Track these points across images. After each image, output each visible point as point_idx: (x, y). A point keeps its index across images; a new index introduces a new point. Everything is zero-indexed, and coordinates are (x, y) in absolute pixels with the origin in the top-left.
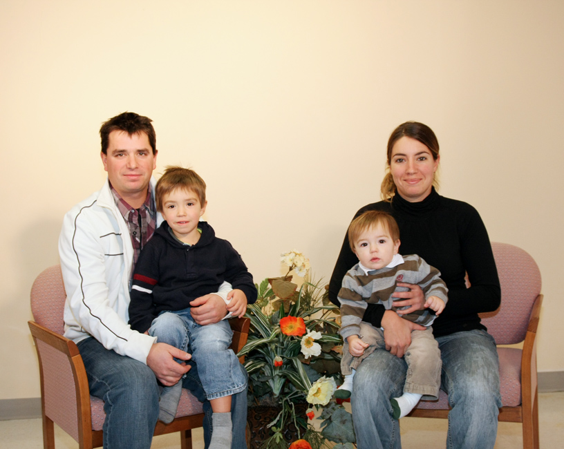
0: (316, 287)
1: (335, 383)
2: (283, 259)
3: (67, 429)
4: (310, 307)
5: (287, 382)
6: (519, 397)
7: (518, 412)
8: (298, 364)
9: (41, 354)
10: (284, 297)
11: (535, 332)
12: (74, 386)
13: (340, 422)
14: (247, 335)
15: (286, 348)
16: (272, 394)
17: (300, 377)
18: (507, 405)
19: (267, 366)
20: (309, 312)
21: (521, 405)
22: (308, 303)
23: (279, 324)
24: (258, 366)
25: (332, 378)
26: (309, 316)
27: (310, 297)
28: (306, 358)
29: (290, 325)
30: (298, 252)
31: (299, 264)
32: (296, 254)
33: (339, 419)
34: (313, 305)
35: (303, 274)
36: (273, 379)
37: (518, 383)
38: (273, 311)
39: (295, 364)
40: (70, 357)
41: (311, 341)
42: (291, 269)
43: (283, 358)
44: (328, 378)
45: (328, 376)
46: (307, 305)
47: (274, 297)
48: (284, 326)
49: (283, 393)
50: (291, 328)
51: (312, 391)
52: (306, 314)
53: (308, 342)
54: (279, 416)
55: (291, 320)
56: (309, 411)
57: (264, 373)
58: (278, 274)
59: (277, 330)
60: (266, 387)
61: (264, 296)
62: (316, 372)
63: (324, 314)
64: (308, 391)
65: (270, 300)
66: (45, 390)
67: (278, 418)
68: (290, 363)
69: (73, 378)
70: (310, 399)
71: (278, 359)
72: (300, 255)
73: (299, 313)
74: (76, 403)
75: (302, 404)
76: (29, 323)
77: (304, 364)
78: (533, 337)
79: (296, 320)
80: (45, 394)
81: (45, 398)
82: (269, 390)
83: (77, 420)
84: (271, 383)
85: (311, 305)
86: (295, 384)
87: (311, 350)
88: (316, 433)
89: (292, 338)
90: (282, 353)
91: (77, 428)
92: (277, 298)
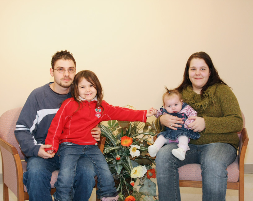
1: (146, 168)
3: (12, 191)
4: (136, 132)
5: (124, 169)
6: (238, 177)
7: (237, 185)
8: (128, 159)
9: (2, 153)
10: (124, 127)
11: (247, 146)
12: (16, 169)
13: (148, 186)
14: (104, 145)
15: (123, 152)
16: (116, 173)
17: (128, 164)
18: (232, 181)
19: (114, 160)
21: (239, 181)
22: (135, 130)
23: (120, 139)
24: (110, 160)
25: (145, 166)
26: (136, 136)
27: (136, 127)
28: (132, 157)
29: (125, 140)
30: (131, 106)
33: (147, 185)
34: (138, 131)
36: (117, 166)
37: (238, 171)
38: (118, 133)
40: (13, 155)
41: (135, 149)
43: (121, 156)
44: (143, 166)
46: (134, 131)
47: (119, 127)
48: (123, 141)
49: (121, 173)
50: (126, 142)
51: (133, 171)
52: (134, 136)
53: (134, 150)
54: (119, 186)
55: (127, 138)
56: (132, 182)
57: (112, 163)
59: (119, 142)
60: (114, 170)
61: (114, 126)
62: (138, 164)
63: (143, 136)
64: (130, 172)
65: (117, 128)
66: (4, 171)
68: (125, 159)
69: (15, 165)
70: (132, 176)
71: (118, 156)
73: (130, 134)
74: (16, 178)
75: (129, 179)
77: (132, 159)
78: (246, 148)
79: (129, 139)
80: (4, 173)
81: (4, 174)
82: (115, 171)
83: (17, 186)
84: (116, 168)
85: (137, 131)
86: (126, 169)
87: (135, 153)
88: (138, 192)
89: (126, 147)
90: (122, 154)
91: (17, 190)
92: (120, 127)
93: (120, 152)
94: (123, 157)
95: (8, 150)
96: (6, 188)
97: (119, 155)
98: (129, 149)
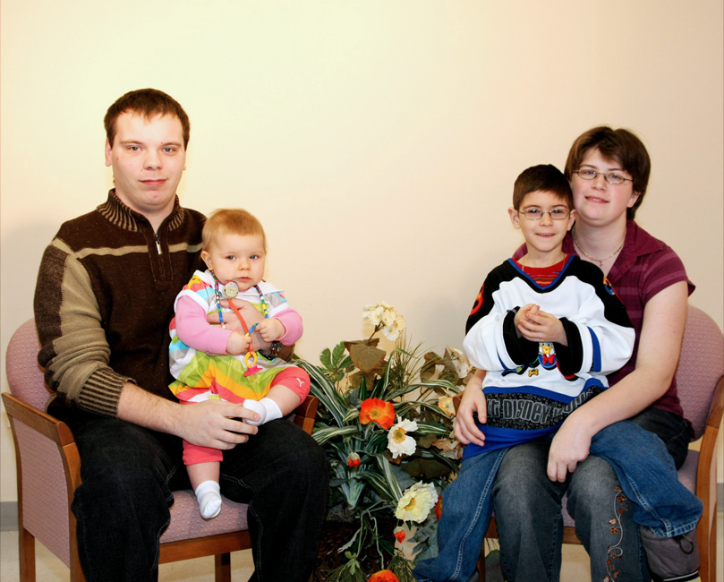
0: (412, 355)
1: (435, 491)
2: (365, 314)
4: (402, 383)
5: (368, 489)
8: (385, 464)
9: (19, 440)
10: (367, 369)
12: (65, 487)
14: (313, 420)
15: (366, 441)
16: (346, 504)
17: (386, 478)
19: (341, 466)
20: (402, 390)
22: (401, 379)
23: (359, 406)
25: (432, 485)
26: (401, 396)
27: (403, 370)
28: (395, 457)
29: (373, 410)
30: (388, 306)
31: (389, 323)
32: (385, 309)
34: (407, 381)
35: (393, 337)
36: (348, 485)
38: (350, 387)
39: (380, 464)
40: (60, 445)
41: (403, 434)
42: (377, 329)
43: (361, 455)
44: (426, 485)
45: (426, 481)
46: (398, 380)
47: (352, 369)
48: (366, 410)
49: (360, 503)
51: (403, 502)
52: (397, 393)
53: (398, 435)
54: (355, 535)
55: (377, 404)
56: (398, 529)
57: (335, 475)
58: (359, 335)
59: (353, 413)
60: (338, 494)
61: (338, 366)
62: (408, 475)
63: (422, 395)
64: (397, 502)
65: (347, 372)
67: (354, 539)
68: (371, 460)
70: (400, 514)
71: (355, 456)
72: (390, 310)
73: (387, 391)
74: (68, 512)
75: (388, 521)
76: (3, 395)
77: (393, 463)
79: (384, 405)
80: (24, 497)
81: (24, 502)
82: (341, 499)
83: (68, 535)
84: (344, 488)
85: (405, 381)
86: (379, 491)
88: (405, 561)
89: (377, 428)
90: (362, 448)
91: (68, 548)
92: (357, 370)
93: (357, 443)
94: (366, 458)
95: (42, 433)
96: (27, 541)
97: (354, 451)
98: (387, 432)
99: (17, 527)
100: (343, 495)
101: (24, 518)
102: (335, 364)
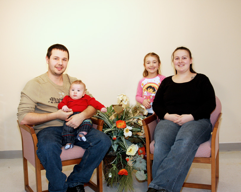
0: (130, 108)
1: (138, 147)
2: (118, 97)
3: (31, 162)
4: (128, 117)
5: (119, 147)
6: (210, 154)
7: (209, 159)
8: (123, 139)
9: (22, 133)
10: (119, 112)
11: (217, 128)
14: (102, 127)
15: (119, 133)
16: (113, 151)
17: (124, 143)
18: (205, 157)
21: (211, 157)
22: (128, 115)
23: (116, 123)
25: (137, 145)
27: (128, 113)
28: (126, 137)
29: (120, 124)
31: (125, 99)
32: (124, 96)
33: (139, 161)
35: (126, 103)
36: (114, 145)
37: (210, 148)
38: (114, 118)
40: (31, 134)
42: (121, 101)
44: (135, 145)
48: (118, 124)
49: (118, 151)
50: (121, 125)
51: (128, 150)
52: (127, 119)
53: (127, 131)
55: (120, 122)
56: (127, 158)
58: (116, 103)
59: (115, 125)
62: (131, 142)
64: (126, 150)
65: (113, 113)
66: (24, 147)
67: (115, 160)
68: (120, 138)
69: (33, 143)
70: (127, 153)
71: (115, 137)
72: (125, 96)
74: (34, 153)
75: (124, 155)
76: (17, 121)
77: (126, 139)
78: (217, 130)
79: (122, 122)
80: (24, 149)
82: (112, 149)
84: (113, 146)
86: (122, 147)
87: (128, 134)
88: (130, 166)
89: (121, 129)
90: (117, 135)
91: (35, 162)
92: (116, 113)
93: (116, 133)
94: (118, 138)
95: (27, 131)
96: (25, 161)
97: (115, 135)
98: (123, 130)
99: (22, 157)
100: (112, 148)
101: (24, 154)
102: (110, 111)
